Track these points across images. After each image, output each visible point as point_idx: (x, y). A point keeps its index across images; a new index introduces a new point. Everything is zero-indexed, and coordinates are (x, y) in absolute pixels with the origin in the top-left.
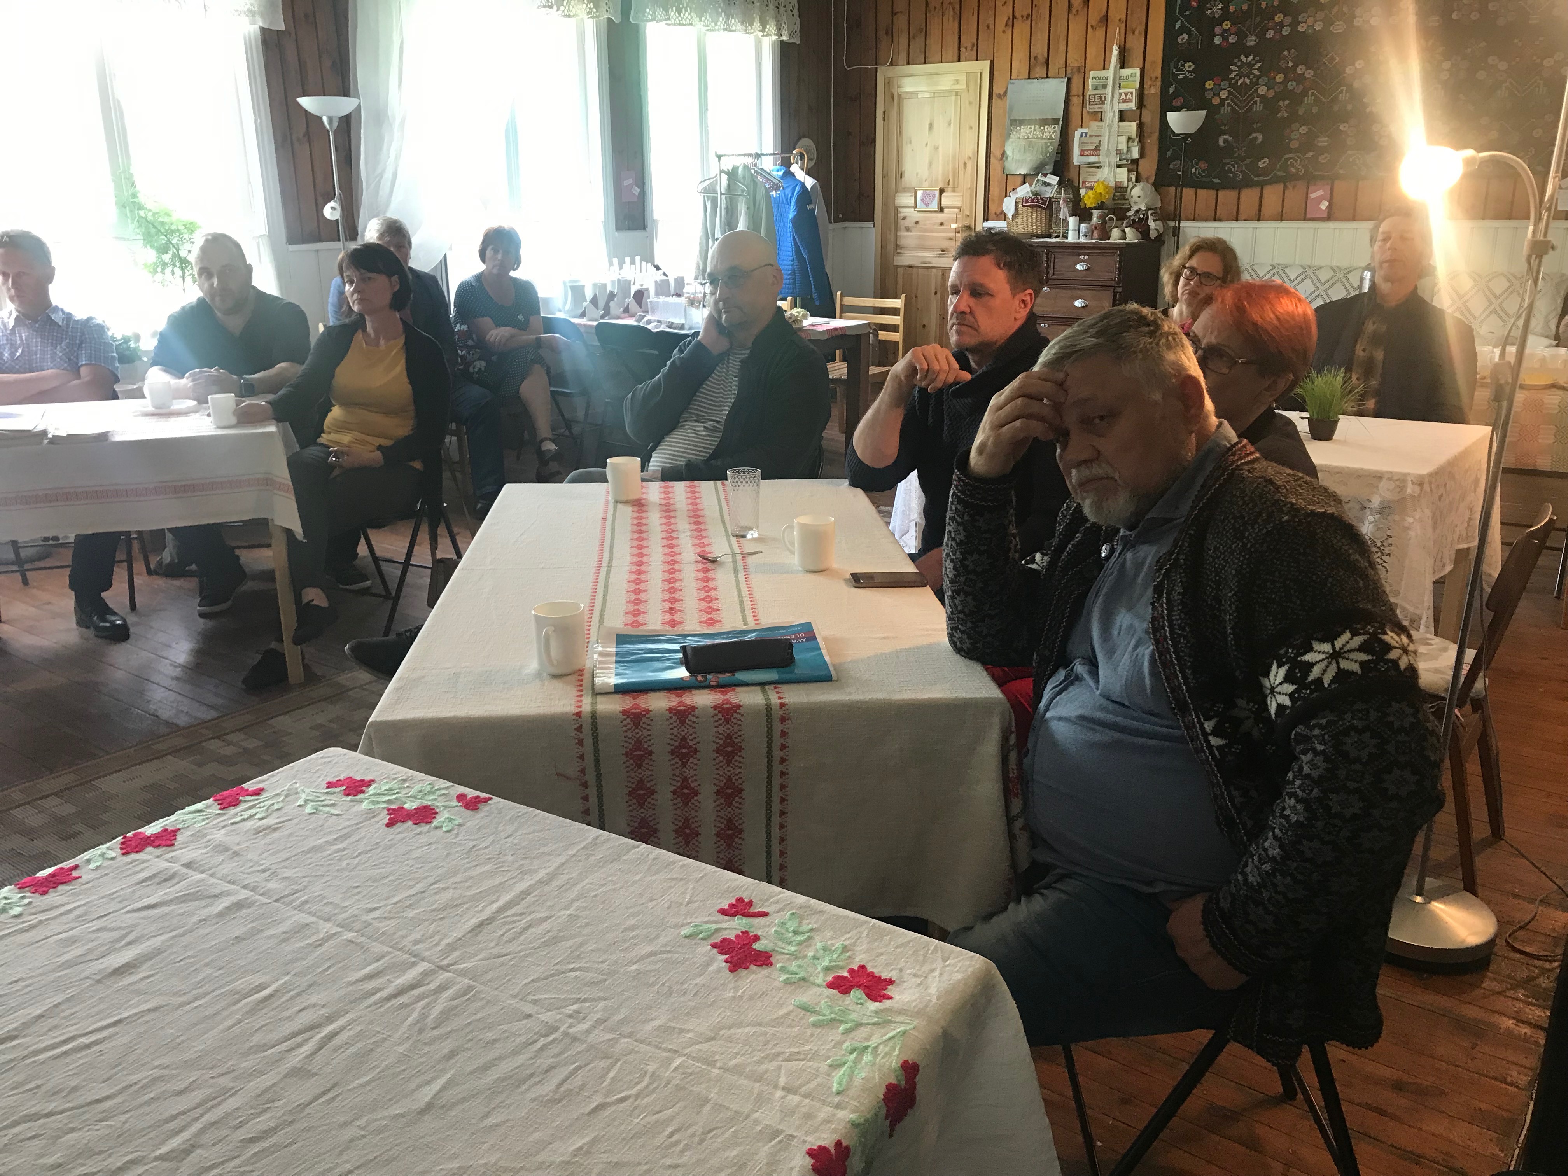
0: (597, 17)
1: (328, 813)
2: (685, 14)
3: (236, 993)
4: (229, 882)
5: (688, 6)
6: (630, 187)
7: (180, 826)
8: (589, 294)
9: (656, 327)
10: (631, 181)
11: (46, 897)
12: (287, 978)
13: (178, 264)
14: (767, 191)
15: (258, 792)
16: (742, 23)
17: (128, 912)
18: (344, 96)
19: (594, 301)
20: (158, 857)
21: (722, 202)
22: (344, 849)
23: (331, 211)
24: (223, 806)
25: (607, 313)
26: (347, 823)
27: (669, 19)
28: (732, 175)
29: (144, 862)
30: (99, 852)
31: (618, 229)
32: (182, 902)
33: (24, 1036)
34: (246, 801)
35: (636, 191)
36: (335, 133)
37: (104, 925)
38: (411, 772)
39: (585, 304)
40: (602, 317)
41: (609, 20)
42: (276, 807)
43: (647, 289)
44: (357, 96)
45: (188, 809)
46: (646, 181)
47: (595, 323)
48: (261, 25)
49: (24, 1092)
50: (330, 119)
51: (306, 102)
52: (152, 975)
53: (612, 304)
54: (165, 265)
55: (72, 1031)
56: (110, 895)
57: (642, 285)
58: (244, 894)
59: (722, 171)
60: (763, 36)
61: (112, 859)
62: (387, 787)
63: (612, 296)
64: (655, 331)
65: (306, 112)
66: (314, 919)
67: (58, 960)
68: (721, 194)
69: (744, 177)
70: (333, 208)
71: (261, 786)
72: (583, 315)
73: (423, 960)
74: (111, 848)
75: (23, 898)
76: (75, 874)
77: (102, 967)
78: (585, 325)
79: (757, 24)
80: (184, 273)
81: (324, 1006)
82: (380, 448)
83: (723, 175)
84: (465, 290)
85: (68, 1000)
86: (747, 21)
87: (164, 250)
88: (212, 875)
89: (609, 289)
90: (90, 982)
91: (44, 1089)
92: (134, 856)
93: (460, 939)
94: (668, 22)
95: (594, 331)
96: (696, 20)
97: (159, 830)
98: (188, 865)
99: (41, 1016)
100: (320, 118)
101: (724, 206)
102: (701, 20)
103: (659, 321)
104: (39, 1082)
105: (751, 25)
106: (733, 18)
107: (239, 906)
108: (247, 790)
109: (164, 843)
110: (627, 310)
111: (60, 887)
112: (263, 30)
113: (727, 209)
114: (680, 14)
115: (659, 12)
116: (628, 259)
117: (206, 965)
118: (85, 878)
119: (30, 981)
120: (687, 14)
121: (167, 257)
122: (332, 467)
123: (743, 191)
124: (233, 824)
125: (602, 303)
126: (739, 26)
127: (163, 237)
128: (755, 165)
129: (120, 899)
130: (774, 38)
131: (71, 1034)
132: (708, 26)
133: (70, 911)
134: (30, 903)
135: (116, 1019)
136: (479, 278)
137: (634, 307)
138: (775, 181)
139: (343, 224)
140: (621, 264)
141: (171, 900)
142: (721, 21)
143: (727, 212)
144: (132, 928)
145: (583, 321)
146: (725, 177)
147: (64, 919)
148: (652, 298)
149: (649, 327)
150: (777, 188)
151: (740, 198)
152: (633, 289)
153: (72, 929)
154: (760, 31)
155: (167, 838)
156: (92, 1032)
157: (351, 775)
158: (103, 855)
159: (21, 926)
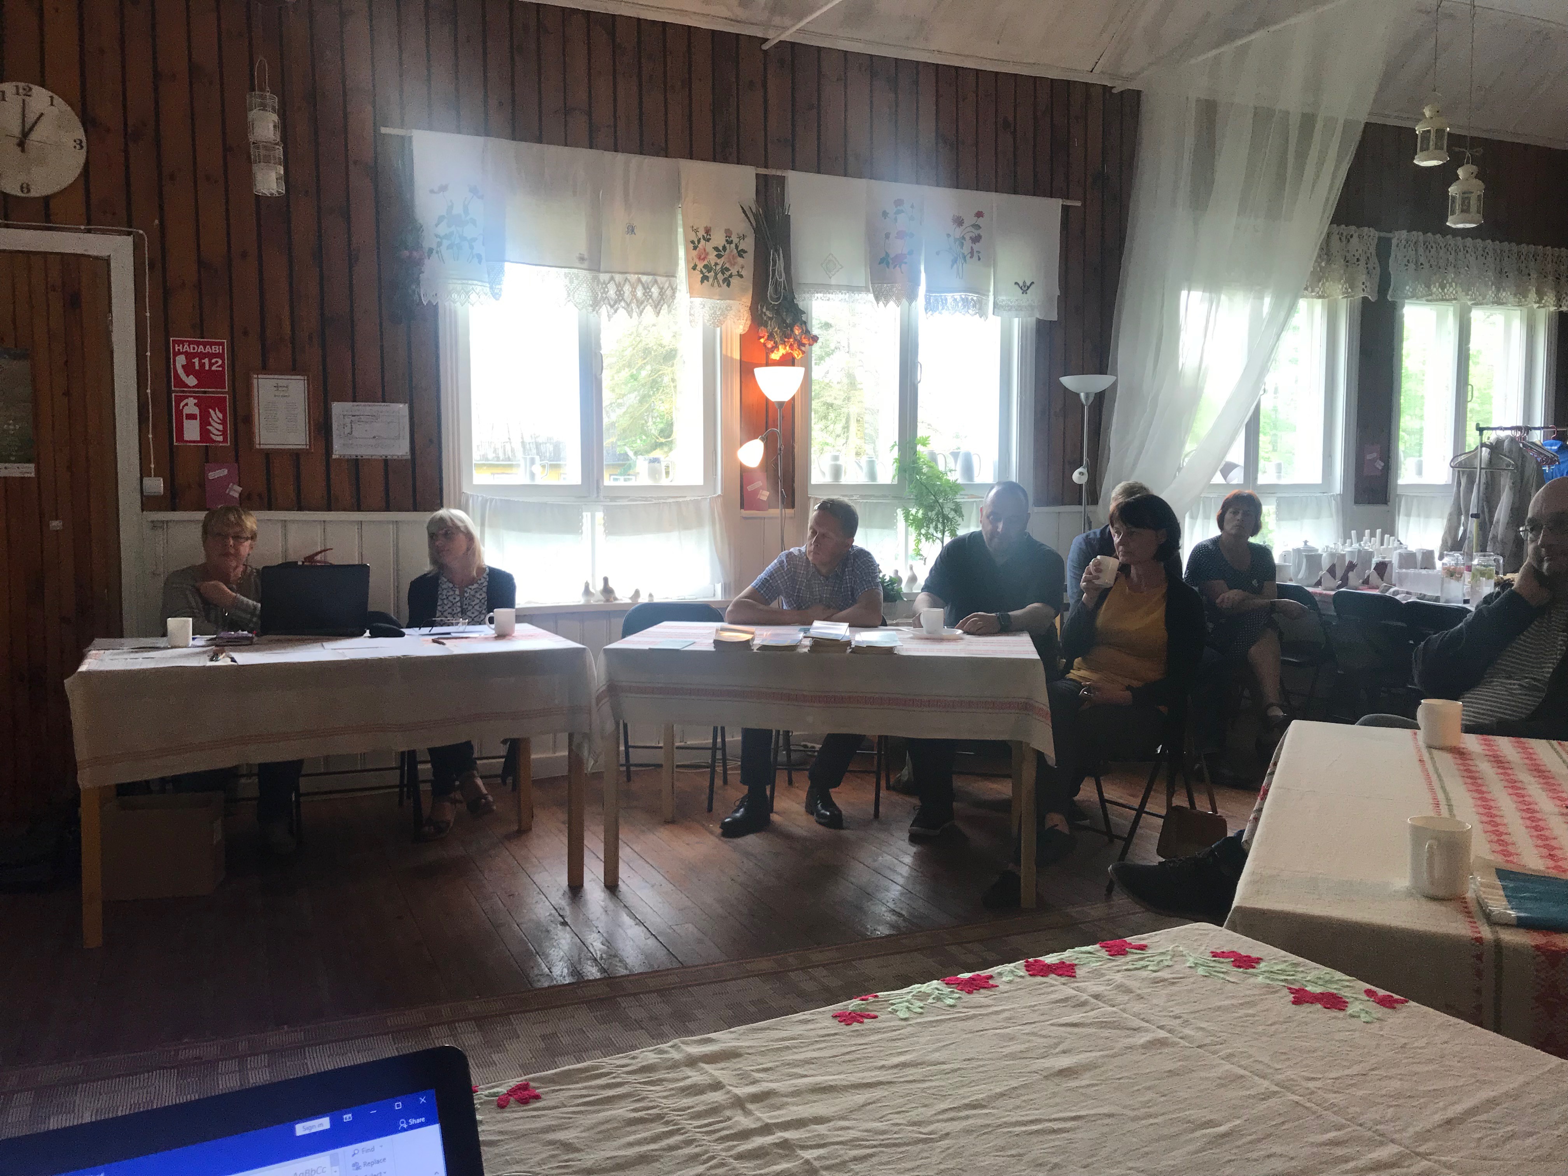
0: (1352, 296)
1: (1223, 979)
2: (1450, 290)
3: (1189, 1122)
4: (1143, 1019)
5: (1453, 281)
6: (1374, 460)
7: (1076, 962)
8: (1326, 564)
9: (1404, 599)
10: (1375, 455)
11: (971, 996)
12: (1237, 1122)
13: (941, 520)
14: (1539, 465)
15: (1142, 948)
16: (1515, 295)
17: (1052, 1025)
18: (1101, 374)
19: (1332, 571)
20: (1064, 984)
21: (1481, 478)
22: (1254, 1016)
23: (1079, 476)
24: (1112, 953)
25: (1345, 581)
26: (1248, 992)
27: (1431, 295)
28: (1495, 448)
29: (1053, 986)
30: (1008, 969)
31: (1357, 502)
32: (1102, 1027)
33: (993, 1108)
34: (1133, 953)
35: (1380, 465)
36: (1090, 407)
37: (1035, 1030)
38: (1301, 959)
39: (1321, 573)
40: (1339, 587)
41: (1365, 299)
42: (1166, 963)
43: (1390, 562)
44: (1115, 373)
45: (1077, 949)
46: (1392, 454)
47: (1333, 593)
48: (1038, 316)
49: (1008, 1156)
50: (1087, 395)
51: (1068, 381)
52: (1097, 1085)
53: (1351, 574)
54: (930, 520)
55: (1034, 1115)
56: (1030, 1006)
57: (1384, 558)
58: (1162, 1034)
59: (1483, 445)
60: (1539, 307)
61: (1022, 977)
62: (1279, 967)
63: (1351, 566)
64: (1404, 602)
65: (1066, 389)
66: (1247, 1073)
67: (1001, 1050)
68: (1481, 469)
69: (1511, 451)
70: (1081, 473)
71: (1143, 942)
72: (1318, 584)
73: (1393, 1141)
74: (1018, 967)
75: (952, 992)
76: (991, 982)
77: (1046, 1065)
78: (1320, 594)
79: (1533, 295)
80: (944, 528)
81: (1292, 1158)
82: (1129, 688)
83: (1484, 449)
84: (1201, 553)
85: (1024, 1086)
86: (1521, 294)
87: (930, 508)
88: (1124, 1010)
89: (1347, 559)
90: (1038, 1077)
91: (1026, 1159)
92: (1039, 979)
93: (1429, 1131)
94: (1430, 298)
95: (1331, 600)
96: (1461, 294)
97: (1057, 962)
98: (1096, 997)
99: (1002, 1095)
100: (1078, 395)
101: (1483, 480)
102: (1467, 294)
103: (1408, 593)
104: (1021, 1151)
105: (1525, 297)
106: (1504, 290)
107: (1162, 1043)
108: (1130, 944)
109: (1066, 973)
110: (1366, 582)
111: (982, 991)
112: (1039, 322)
113: (1487, 484)
114: (1443, 289)
115: (1421, 289)
116: (1367, 532)
117: (1149, 1088)
118: (1002, 987)
119: (981, 1063)
120: (1451, 289)
121: (932, 514)
122: (1084, 699)
123: (1508, 465)
124: (1126, 970)
125: (1339, 573)
126: (1511, 299)
127: (932, 497)
128: (1524, 439)
129: (1041, 1012)
130: (1552, 309)
131: (1037, 1117)
132: (1475, 300)
133: (997, 1013)
134: (959, 998)
135: (1074, 1114)
136: (1216, 541)
137: (1375, 578)
138: (1550, 455)
139: (1086, 490)
140: (1360, 539)
141: (1091, 1024)
142: (1491, 294)
143: (1486, 488)
144: (1061, 1040)
145: (1319, 590)
146: (1485, 452)
147: (994, 1017)
148: (1396, 569)
149: (1397, 597)
150: (1551, 461)
151: (1504, 473)
152: (1375, 560)
153: (1006, 1028)
154: (1535, 302)
155: (1066, 970)
156: (1055, 1120)
157: (1235, 950)
158: (1012, 972)
159: (957, 1015)
